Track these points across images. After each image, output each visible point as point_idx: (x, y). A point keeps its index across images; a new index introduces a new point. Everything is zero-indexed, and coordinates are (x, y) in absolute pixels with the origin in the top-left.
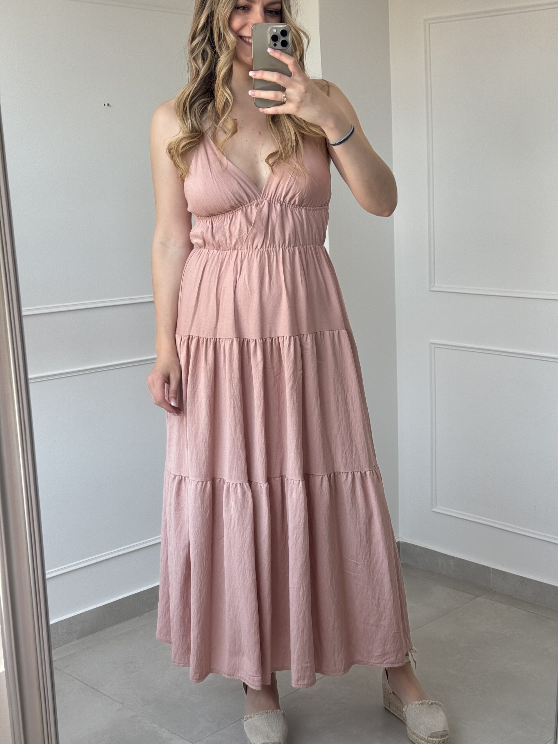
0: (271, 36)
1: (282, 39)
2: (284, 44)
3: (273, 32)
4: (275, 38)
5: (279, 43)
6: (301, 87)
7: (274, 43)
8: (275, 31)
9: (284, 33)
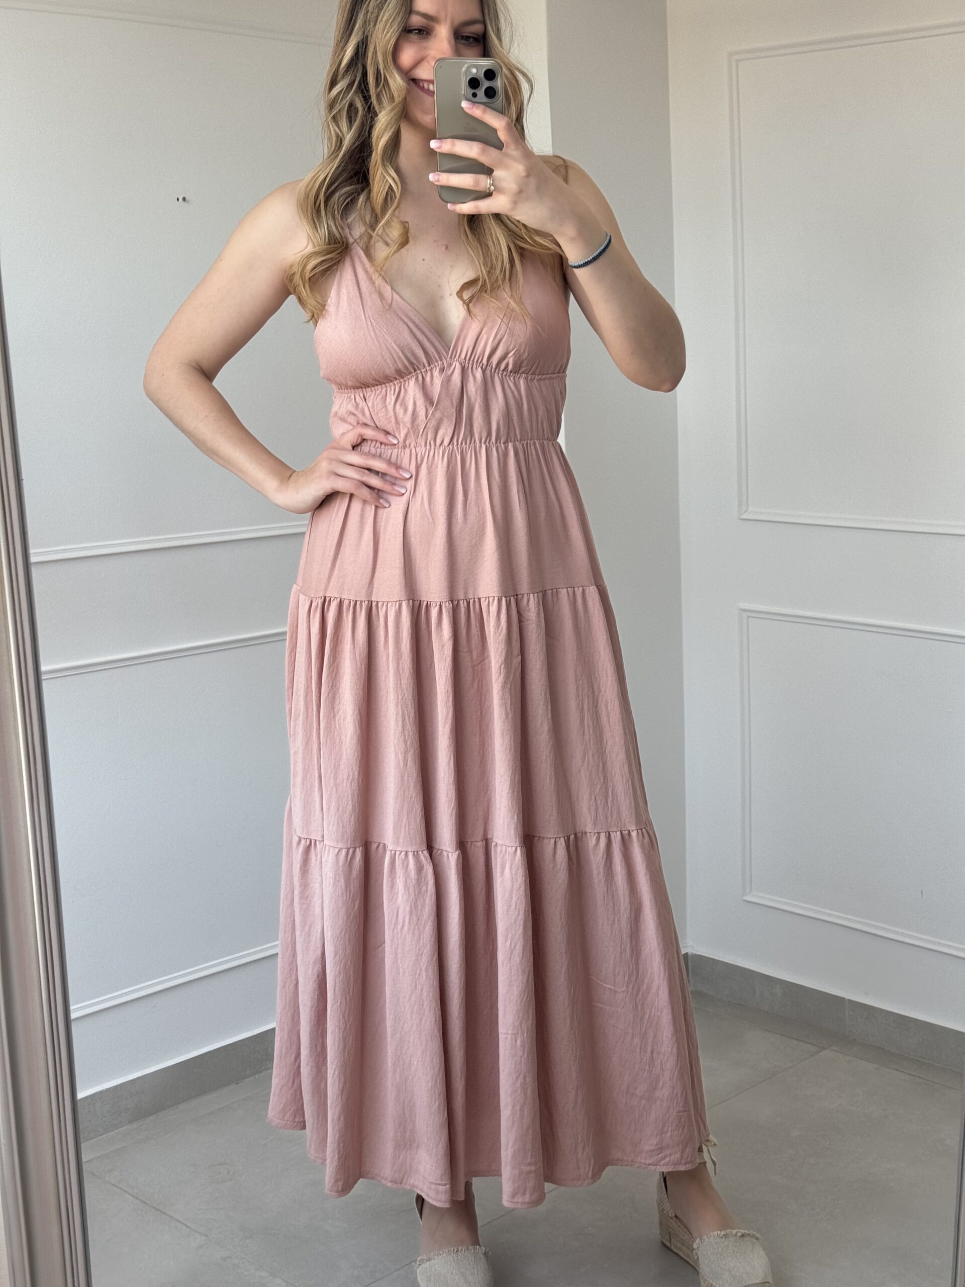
0: (467, 81)
1: (486, 84)
2: (491, 93)
3: (471, 72)
4: (474, 83)
5: (481, 92)
6: (519, 168)
7: (473, 91)
8: (474, 71)
9: (490, 74)
